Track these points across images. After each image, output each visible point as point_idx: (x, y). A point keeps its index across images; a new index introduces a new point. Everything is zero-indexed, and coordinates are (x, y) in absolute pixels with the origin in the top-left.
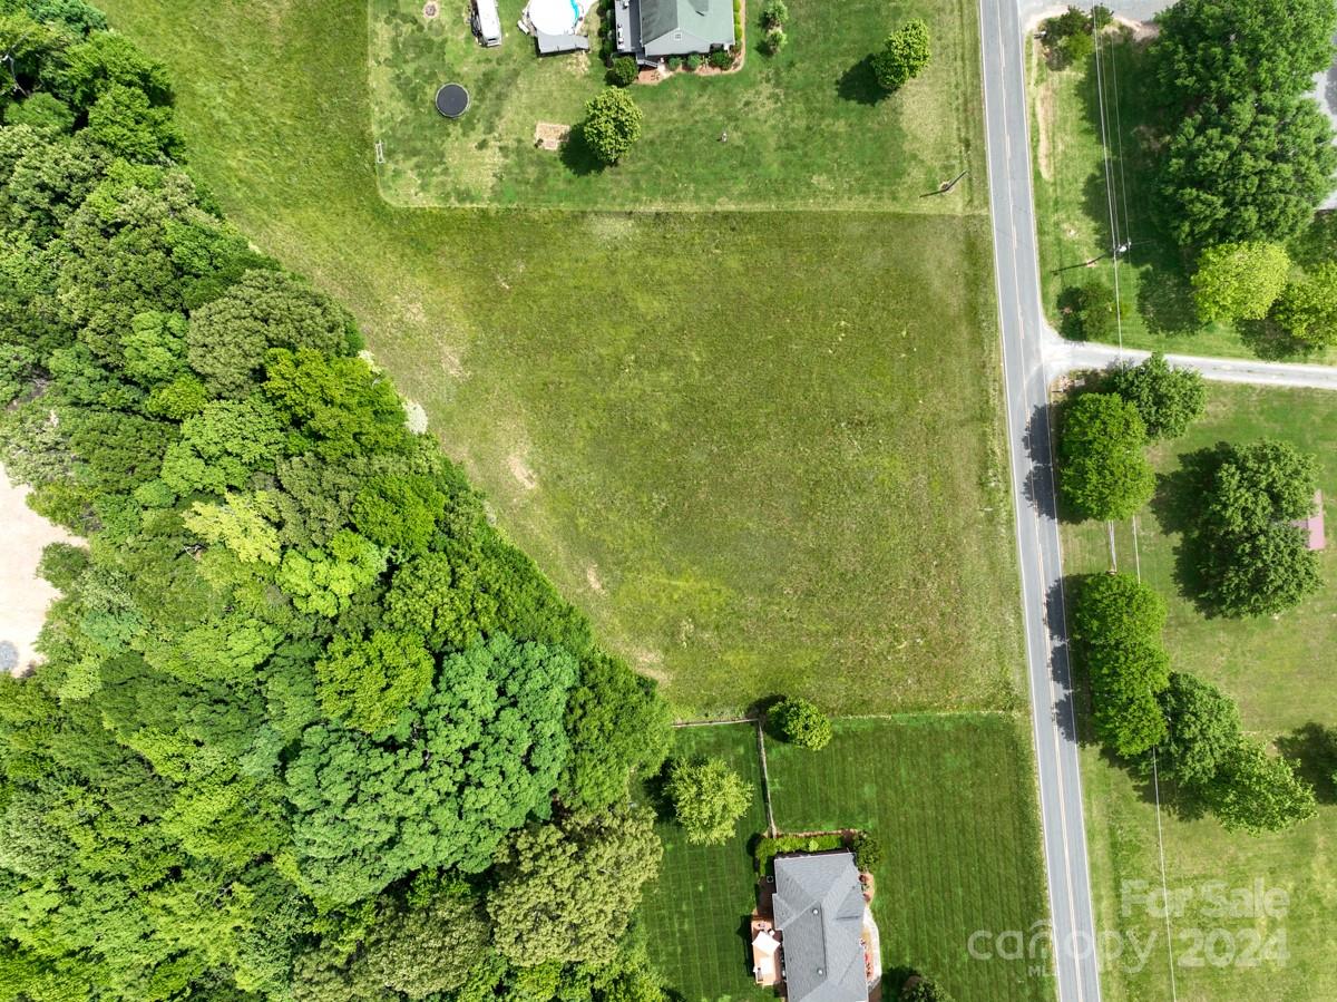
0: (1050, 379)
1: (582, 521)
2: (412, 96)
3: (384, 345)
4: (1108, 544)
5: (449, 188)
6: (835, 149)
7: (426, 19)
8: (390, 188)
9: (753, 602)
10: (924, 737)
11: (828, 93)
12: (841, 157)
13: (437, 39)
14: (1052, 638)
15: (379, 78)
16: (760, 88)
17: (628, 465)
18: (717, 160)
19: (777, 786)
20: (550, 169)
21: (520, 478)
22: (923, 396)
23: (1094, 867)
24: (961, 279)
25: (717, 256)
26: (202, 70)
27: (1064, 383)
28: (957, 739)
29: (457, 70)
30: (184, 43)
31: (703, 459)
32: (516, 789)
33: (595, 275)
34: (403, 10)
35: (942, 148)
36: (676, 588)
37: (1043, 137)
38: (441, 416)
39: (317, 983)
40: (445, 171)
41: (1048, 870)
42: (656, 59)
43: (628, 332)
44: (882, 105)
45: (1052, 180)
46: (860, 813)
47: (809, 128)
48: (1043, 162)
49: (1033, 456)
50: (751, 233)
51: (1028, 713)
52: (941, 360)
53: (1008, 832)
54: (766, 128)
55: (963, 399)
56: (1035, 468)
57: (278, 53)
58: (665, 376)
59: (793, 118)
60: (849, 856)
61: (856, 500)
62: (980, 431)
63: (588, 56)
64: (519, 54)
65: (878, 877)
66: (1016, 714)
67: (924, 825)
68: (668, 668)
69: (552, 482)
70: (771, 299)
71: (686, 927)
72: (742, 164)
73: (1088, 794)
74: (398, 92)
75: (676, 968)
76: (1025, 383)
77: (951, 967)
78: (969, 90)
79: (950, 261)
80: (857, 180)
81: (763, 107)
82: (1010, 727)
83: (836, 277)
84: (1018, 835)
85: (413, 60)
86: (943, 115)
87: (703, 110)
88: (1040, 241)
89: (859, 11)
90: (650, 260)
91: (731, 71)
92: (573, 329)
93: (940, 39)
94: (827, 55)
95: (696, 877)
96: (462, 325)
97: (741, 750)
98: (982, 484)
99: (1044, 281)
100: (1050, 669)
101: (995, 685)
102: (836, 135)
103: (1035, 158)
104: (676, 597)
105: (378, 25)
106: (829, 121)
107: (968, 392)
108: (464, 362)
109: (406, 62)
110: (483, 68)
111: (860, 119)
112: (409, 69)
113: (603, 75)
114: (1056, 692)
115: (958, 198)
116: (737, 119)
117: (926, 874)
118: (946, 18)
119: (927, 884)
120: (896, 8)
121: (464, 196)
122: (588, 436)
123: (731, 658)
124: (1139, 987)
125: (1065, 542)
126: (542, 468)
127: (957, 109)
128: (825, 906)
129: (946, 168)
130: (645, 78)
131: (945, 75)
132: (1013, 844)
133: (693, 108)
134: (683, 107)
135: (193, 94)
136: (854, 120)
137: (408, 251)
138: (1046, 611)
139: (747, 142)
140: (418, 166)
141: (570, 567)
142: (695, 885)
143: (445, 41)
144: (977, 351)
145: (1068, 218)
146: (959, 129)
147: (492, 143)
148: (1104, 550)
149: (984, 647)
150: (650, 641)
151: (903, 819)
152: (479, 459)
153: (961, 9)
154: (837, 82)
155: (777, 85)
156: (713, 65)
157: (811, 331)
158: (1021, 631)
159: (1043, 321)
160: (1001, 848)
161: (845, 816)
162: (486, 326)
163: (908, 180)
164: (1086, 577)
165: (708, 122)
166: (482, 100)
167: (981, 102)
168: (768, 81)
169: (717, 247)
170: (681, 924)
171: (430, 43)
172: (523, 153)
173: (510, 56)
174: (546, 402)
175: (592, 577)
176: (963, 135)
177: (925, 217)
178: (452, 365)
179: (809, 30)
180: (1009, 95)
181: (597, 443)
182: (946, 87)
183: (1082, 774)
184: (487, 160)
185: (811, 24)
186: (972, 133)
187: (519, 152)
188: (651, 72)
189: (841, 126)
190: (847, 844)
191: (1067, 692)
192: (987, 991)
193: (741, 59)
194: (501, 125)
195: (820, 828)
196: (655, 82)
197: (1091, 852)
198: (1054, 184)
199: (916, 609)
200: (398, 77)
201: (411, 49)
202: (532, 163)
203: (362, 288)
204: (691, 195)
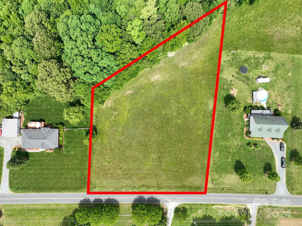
0: (166, 204)
1: (143, 91)
2: (246, 61)
3: (189, 48)
4: (126, 214)
5: (224, 67)
6: (224, 158)
7: (263, 66)
8: (225, 53)
9: (120, 129)
10: (84, 167)
11: (238, 158)
12: (222, 159)
13: (258, 68)
14: (105, 199)
15: (251, 53)
16: (240, 142)
17: (155, 103)
18: (224, 130)
19: (76, 131)
20: (226, 91)
21: (154, 77)
22: (165, 174)
23: (49, 204)
24: (191, 185)
25: (202, 128)
26: (257, 12)
27: (165, 207)
28: (83, 175)
29: (251, 72)
30: (263, 9)
31: (155, 121)
32: (81, 69)
33: (201, 99)
34: (266, 61)
35: (222, 183)
36: (125, 112)
37: (223, 207)
38: (171, 60)
39: (38, 17)
40: (228, 67)
41: (50, 194)
42: (249, 118)
43: (186, 106)
44: (233, 170)
45: (212, 208)
46: (67, 150)
47: (230, 152)
48: (217, 206)
49: (148, 198)
50: (207, 137)
52: (173, 179)
53: (60, 185)
54: (231, 143)
55: (163, 183)
56: (146, 199)
57: (259, 30)
58: (175, 114)
59: (233, 149)
60: (57, 146)
61: (142, 156)
62: (155, 186)
63: (251, 103)
64: (253, 87)
65: (52, 153)
67: (63, 165)
68: (106, 108)
69: (153, 85)
70: (191, 140)
71: (44, 106)
72: (223, 136)
73: (67, 205)
74: (247, 57)
75: (34, 103)
76: (166, 198)
77: (28, 169)
78: (235, 191)
79: (196, 183)
80: (217, 163)
81: (236, 142)
82: (85, 188)
83: (195, 156)
84: (59, 187)
85: (254, 62)
86: (230, 184)
87: (236, 128)
88: (198, 204)
89: (256, 167)
90: (203, 112)
91: (245, 136)
92: (188, 93)
93: (248, 185)
94: (246, 158)
95: (56, 110)
96: (191, 67)
97: (85, 123)
98: (143, 186)
99: (189, 204)
100: (98, 198)
101: (95, 185)
102: (228, 159)
103: (218, 205)
104: (123, 111)
105: (263, 54)
106: (231, 157)
107: (165, 184)
108: (183, 67)
109: (254, 60)
110: (251, 78)
111: (231, 165)
112: (252, 61)
113: (246, 106)
114: (92, 199)
115: (210, 186)
116: (233, 136)
117: (51, 165)
118: (252, 187)
119: (49, 165)
120: (256, 175)
121: (222, 71)
122: (163, 94)
123: (107, 123)
124: (19, 213)
125: (128, 204)
126: (156, 83)
127: (231, 187)
128: (46, 140)
129: (217, 184)
130: (245, 115)
131: (239, 185)
132: (57, 186)
133: (237, 126)
134: (237, 124)
135: (251, 10)
136: (231, 163)
137: (210, 56)
138: (112, 198)
139: (228, 138)
140: (230, 60)
141: (132, 87)
142: (54, 109)
143: (258, 70)
144: (174, 188)
145: (203, 211)
146: (226, 187)
147: (233, 78)
148: (125, 213)
149: (104, 183)
150: (113, 104)
151: (65, 160)
152: (160, 68)
153: (254, 190)
154: (240, 160)
155: (240, 146)
156: (247, 131)
157: (183, 149)
159: (180, 203)
160: (56, 183)
161: (67, 147)
162: (191, 73)
163: (216, 175)
164: (119, 208)
165: (233, 129)
166: (243, 77)
167: (232, 193)
168: (242, 144)
169: (204, 128)
170: (45, 105)
171: (258, 66)
172: (230, 85)
173: (253, 84)
174: (172, 85)
175: (129, 92)
176: (225, 188)
178: (183, 64)
179: (252, 155)
180: (233, 200)
181: (161, 96)
182: (236, 185)
183: (72, 203)
184: (229, 77)
185: (254, 155)
186: (225, 190)
187: (231, 84)
188: (246, 117)
189: (230, 160)
190: (60, 146)
191: (92, 202)
192: (22, 177)
193: (247, 138)
194: (237, 81)
195: (65, 140)
196: (244, 118)
197: (53, 204)
198: (211, 209)
199: (115, 168)
200: (251, 58)
201: (257, 62)
202: (228, 87)
203: (203, 44)
204: (217, 124)
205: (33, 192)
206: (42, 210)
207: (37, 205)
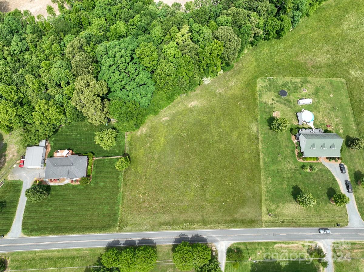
0: (215, 244)
1: (180, 116)
2: (284, 85)
3: (224, 77)
4: (165, 260)
5: (262, 92)
6: (278, 184)
7: (303, 89)
8: (261, 80)
9: (156, 156)
10: (114, 200)
11: (294, 183)
12: (276, 186)
13: (298, 91)
14: (138, 240)
15: (287, 79)
16: (293, 165)
17: (193, 128)
18: (273, 153)
19: (106, 160)
20: (268, 114)
21: (192, 103)
22: (211, 205)
23: (68, 250)
24: (244, 218)
25: (248, 152)
26: (285, 45)
27: (214, 249)
28: (113, 210)
29: (291, 95)
30: (291, 42)
31: (195, 146)
33: (242, 123)
34: (304, 84)
35: (281, 215)
36: (162, 138)
37: (287, 246)
38: (207, 87)
40: (266, 91)
41: (70, 235)
42: (298, 139)
43: (228, 130)
44: (291, 198)
45: (274, 248)
46: (96, 181)
47: (284, 177)
48: (279, 245)
49: (192, 237)
50: (255, 161)
51: (117, 232)
52: (221, 211)
53: (84, 224)
54: (283, 166)
55: (209, 217)
56: (189, 238)
57: (291, 59)
58: (216, 138)
59: (286, 173)
60: (85, 175)
61: (182, 185)
62: (200, 221)
63: (297, 125)
64: (296, 109)
65: (78, 186)
66: (117, 228)
67: (90, 199)
68: (141, 135)
69: (190, 110)
70: (237, 165)
71: (73, 136)
72: (273, 160)
73: (91, 250)
74: (284, 83)
75: (63, 133)
76: (214, 236)
77: (48, 205)
78: (299, 223)
79: (249, 215)
80: (270, 190)
81: (288, 166)
82: (114, 226)
83: (243, 183)
84: (82, 227)
85: (292, 86)
86: (291, 216)
87: (286, 151)
88: (255, 243)
89: (317, 193)
90: (246, 136)
91: (297, 158)
92: (228, 117)
93: (312, 215)
94: (304, 183)
95: (86, 139)
96: (229, 93)
97: (117, 152)
98: (185, 221)
99: (244, 244)
100: (129, 239)
101: (127, 222)
102: (282, 185)
103: (280, 243)
104: (159, 137)
105: (300, 79)
106: (286, 183)
107: (212, 218)
108: (220, 93)
109: (292, 84)
110: (292, 101)
111: (287, 192)
112: (290, 85)
113: (293, 127)
114: (122, 240)
115: (267, 218)
116: (284, 159)
117: (76, 199)
118: (318, 218)
119: (73, 199)
120: (319, 203)
121: (260, 95)
122: (202, 119)
123: (142, 150)
124: (29, 264)
125: (167, 246)
126: (193, 109)
127: (293, 220)
128: (73, 166)
129: (275, 215)
130: (293, 137)
131: (302, 216)
132: (80, 225)
133: (286, 148)
134: (286, 146)
135: (280, 43)
136: (287, 190)
137: (247, 83)
138: (147, 239)
139: (279, 161)
140: (267, 86)
141: (169, 113)
142: (84, 139)
143: (298, 93)
144: (223, 222)
145: (263, 253)
146: (287, 220)
147: (274, 102)
148: (163, 259)
149: (138, 219)
150: (148, 131)
151: (92, 193)
152: (197, 95)
153: (321, 222)
154: (297, 186)
155: (295, 170)
156: (298, 153)
157: (229, 175)
158: (141, 231)
159: (232, 242)
160: (79, 221)
161: (96, 177)
162: (229, 98)
163: (271, 204)
164: (156, 249)
165: (283, 151)
166: (284, 100)
167: (295, 226)
168: (295, 167)
169: (250, 152)
170: (74, 135)
171: (297, 90)
172: (272, 109)
173: (296, 107)
174: (209, 111)
175: (166, 118)
176: (285, 221)
177: (261, 208)
178: (219, 91)
179: (310, 179)
180: (298, 235)
181: (200, 121)
182: (299, 217)
183: (97, 248)
184: (269, 100)
185: (312, 180)
186: (286, 223)
187: (272, 107)
188: (295, 138)
189: (285, 186)
190: (88, 176)
191: (122, 244)
192: (39, 215)
193: (301, 161)
194: (278, 104)
195: (93, 171)
196: (292, 139)
197: (73, 250)
198: (273, 249)
199: (151, 200)
200: (288, 83)
201: (295, 86)
202: (270, 110)
203: (238, 73)
204: (264, 147)
205: (50, 234)
206: (58, 258)
207: (52, 251)
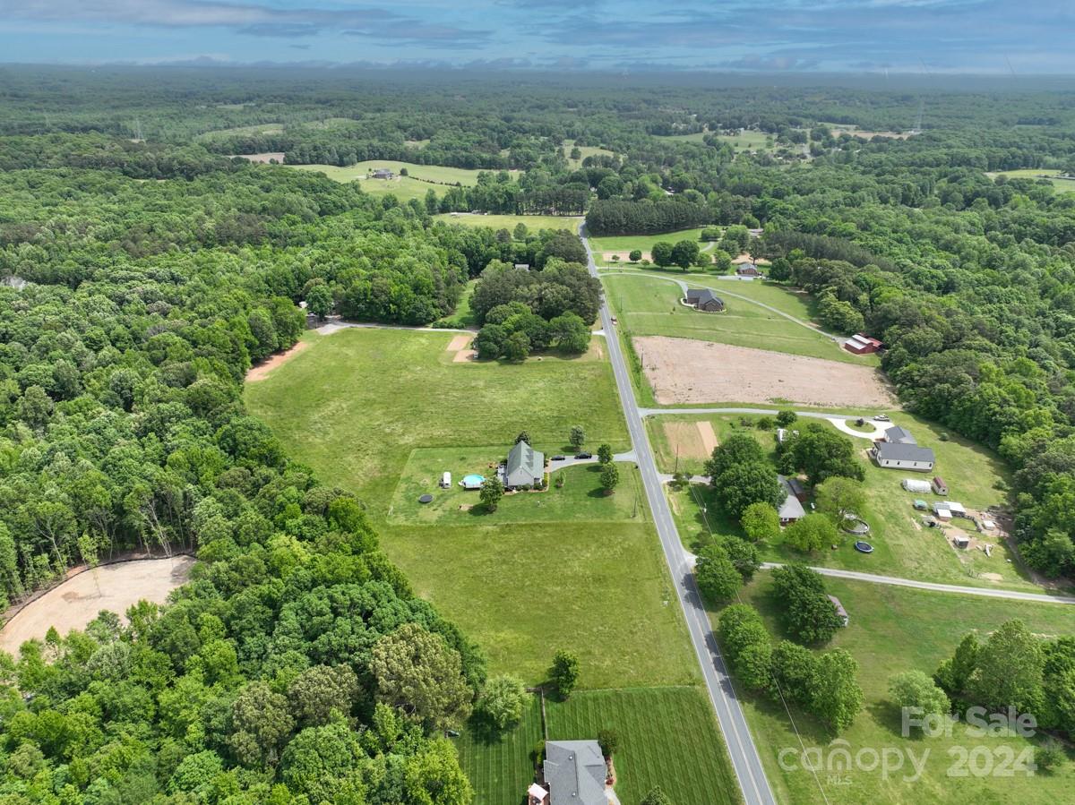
0: (692, 567)
2: (410, 499)
5: (418, 520)
6: (585, 508)
7: (421, 483)
8: (391, 521)
11: (583, 496)
12: (588, 510)
13: (424, 487)
14: (711, 654)
15: (398, 496)
16: (555, 495)
18: (535, 511)
19: (552, 725)
20: (463, 515)
24: (644, 539)
29: (431, 493)
34: (413, 481)
35: (631, 507)
37: (674, 505)
40: (417, 516)
42: (512, 487)
44: (605, 498)
45: (680, 514)
47: (574, 503)
48: (676, 511)
49: (687, 589)
50: (548, 528)
51: (705, 686)
52: (637, 561)
54: (557, 503)
55: (650, 572)
56: (690, 593)
59: (568, 501)
60: (595, 742)
62: (659, 581)
64: (457, 489)
66: (697, 687)
72: (546, 512)
74: (404, 499)
76: (679, 567)
78: (641, 495)
79: (638, 534)
80: (595, 515)
81: (556, 499)
82: (696, 693)
85: (413, 492)
86: (631, 500)
87: (531, 500)
88: (678, 530)
90: (503, 536)
91: (543, 491)
93: (627, 485)
94: (583, 487)
99: (682, 539)
100: (714, 666)
101: (683, 674)
102: (586, 505)
103: (672, 510)
105: (402, 485)
106: (583, 502)
107: (652, 569)
110: (442, 493)
112: (411, 494)
114: (718, 677)
115: (640, 519)
116: (545, 502)
118: (630, 480)
121: (423, 522)
122: (463, 585)
125: (712, 619)
127: (637, 499)
128: (577, 754)
129: (634, 512)
130: (507, 494)
133: (526, 500)
134: (522, 500)
136: (594, 502)
138: (706, 643)
139: (549, 507)
140: (406, 515)
143: (428, 487)
144: (655, 558)
145: (689, 522)
146: (638, 503)
147: (440, 509)
153: (636, 479)
154: (587, 493)
155: (562, 494)
156: (535, 489)
158: (693, 651)
159: (685, 550)
163: (617, 515)
165: (533, 503)
166: (438, 500)
167: (646, 497)
168: (559, 493)
169: (532, 531)
171: (421, 488)
172: (453, 511)
173: (453, 490)
176: (640, 505)
177: (625, 523)
180: (658, 497)
181: (466, 588)
182: (631, 493)
183: (745, 716)
184: (436, 513)
185: (576, 481)
186: (643, 504)
187: (450, 511)
188: (510, 491)
191: (726, 677)
193: (547, 488)
194: (445, 505)
196: (512, 494)
198: (682, 517)
200: (405, 495)
201: (413, 489)
202: (456, 513)
204: (523, 519)
206: (788, 786)
